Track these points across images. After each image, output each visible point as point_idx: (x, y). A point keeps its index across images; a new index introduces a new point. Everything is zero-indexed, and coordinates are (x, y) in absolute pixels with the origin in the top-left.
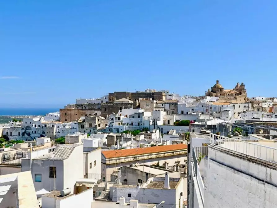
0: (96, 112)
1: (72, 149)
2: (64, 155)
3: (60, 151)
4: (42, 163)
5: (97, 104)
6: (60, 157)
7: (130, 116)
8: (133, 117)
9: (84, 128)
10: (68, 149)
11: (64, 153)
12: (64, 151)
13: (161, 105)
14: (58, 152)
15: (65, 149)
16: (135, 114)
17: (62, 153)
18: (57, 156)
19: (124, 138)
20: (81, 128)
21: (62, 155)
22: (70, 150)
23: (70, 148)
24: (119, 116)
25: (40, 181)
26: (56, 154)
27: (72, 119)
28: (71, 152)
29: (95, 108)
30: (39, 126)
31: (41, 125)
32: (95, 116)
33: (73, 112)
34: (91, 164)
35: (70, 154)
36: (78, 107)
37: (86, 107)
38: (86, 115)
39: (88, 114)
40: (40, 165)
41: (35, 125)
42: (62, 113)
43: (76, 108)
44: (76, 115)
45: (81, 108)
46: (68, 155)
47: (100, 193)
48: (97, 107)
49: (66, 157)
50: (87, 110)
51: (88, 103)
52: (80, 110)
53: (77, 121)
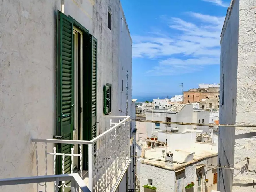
0: (216, 95)
1: (184, 106)
2: (177, 109)
3: (174, 107)
5: (218, 88)
6: (174, 111)
12: (177, 107)
17: (176, 109)
20: (201, 108)
25: (159, 129)
26: (172, 109)
27: (195, 101)
28: (183, 108)
29: (215, 91)
30: (166, 106)
31: (168, 105)
32: (215, 98)
33: (195, 95)
34: (199, 120)
35: (182, 110)
36: (200, 91)
37: (207, 90)
38: (207, 97)
39: (209, 97)
40: (159, 116)
41: (163, 105)
42: (186, 96)
43: (198, 91)
44: (198, 97)
45: (203, 91)
46: (180, 110)
47: (204, 141)
48: (218, 91)
49: (178, 111)
50: (208, 93)
51: (209, 87)
52: (201, 93)
53: (198, 102)
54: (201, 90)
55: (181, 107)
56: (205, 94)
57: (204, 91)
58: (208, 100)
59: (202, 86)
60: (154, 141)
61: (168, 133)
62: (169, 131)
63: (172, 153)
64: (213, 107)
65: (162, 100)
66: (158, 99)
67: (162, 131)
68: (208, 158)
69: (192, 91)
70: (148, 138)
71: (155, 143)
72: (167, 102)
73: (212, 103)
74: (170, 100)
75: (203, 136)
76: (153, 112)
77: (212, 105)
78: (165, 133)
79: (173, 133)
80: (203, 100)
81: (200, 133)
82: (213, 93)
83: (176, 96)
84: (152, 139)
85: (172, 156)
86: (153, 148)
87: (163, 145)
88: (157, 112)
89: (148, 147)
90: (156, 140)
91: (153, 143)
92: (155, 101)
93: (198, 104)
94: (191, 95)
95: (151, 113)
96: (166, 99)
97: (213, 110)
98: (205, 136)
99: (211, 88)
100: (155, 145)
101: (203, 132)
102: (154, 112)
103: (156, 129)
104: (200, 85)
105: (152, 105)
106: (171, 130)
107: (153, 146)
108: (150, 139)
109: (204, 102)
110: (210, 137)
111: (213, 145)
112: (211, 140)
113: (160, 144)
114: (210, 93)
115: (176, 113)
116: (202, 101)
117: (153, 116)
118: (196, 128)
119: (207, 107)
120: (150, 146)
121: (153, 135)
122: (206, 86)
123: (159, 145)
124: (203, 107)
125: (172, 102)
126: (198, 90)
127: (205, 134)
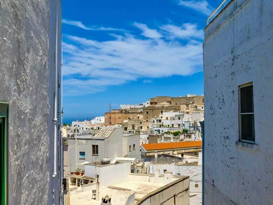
0: (138, 115)
1: (112, 130)
2: (105, 135)
3: (102, 132)
4: (85, 142)
5: (140, 108)
6: (102, 137)
7: (171, 118)
8: (174, 119)
9: (127, 130)
10: (109, 130)
11: (105, 133)
12: (105, 132)
13: (201, 108)
14: (100, 133)
15: (106, 130)
16: (176, 116)
17: (103, 134)
18: (99, 136)
19: (164, 137)
20: (124, 130)
21: (104, 135)
22: (111, 131)
23: (111, 129)
24: (160, 119)
25: (85, 159)
26: (99, 134)
27: (116, 122)
28: (112, 133)
29: (137, 112)
30: (86, 129)
31: (88, 127)
32: (137, 119)
33: (117, 116)
34: (130, 146)
35: (111, 135)
36: (122, 112)
37: (129, 111)
38: (129, 118)
39: (131, 118)
40: (84, 143)
41: (83, 128)
42: (107, 117)
43: (120, 112)
44: (120, 118)
45: (124, 112)
46: (108, 135)
47: (138, 171)
48: (139, 111)
49: (107, 137)
50: (130, 114)
51: (131, 108)
52: (123, 114)
53: (121, 124)
54: (123, 110)
55: (109, 131)
56: (128, 115)
57: (126, 111)
58: (131, 121)
59: (123, 107)
60: (80, 177)
61: (98, 165)
62: (98, 163)
63: (110, 197)
64: (136, 128)
65: (81, 122)
66: (77, 121)
67: (90, 163)
68: (151, 196)
69: (113, 112)
70: (72, 173)
71: (81, 180)
72: (88, 124)
73: (135, 125)
74: (90, 122)
75: (136, 165)
76: (76, 139)
77: (135, 126)
78: (94, 166)
79: (104, 165)
80: (126, 121)
81: (133, 161)
82: (135, 114)
83: (97, 118)
84: (78, 174)
85: (110, 202)
86: (79, 186)
87: (92, 182)
88: (82, 139)
89: (73, 184)
90: (82, 175)
91: (79, 180)
92: (74, 123)
93: (121, 125)
94: (113, 116)
95: (73, 140)
96: (86, 121)
97: (136, 131)
98: (138, 165)
99: (133, 108)
100: (81, 182)
101: (136, 160)
102: (78, 139)
103: (80, 159)
104: (121, 106)
105: (71, 128)
106: (102, 162)
107: (79, 184)
108: (75, 174)
109: (127, 123)
110: (144, 165)
111: (150, 176)
112: (146, 169)
113: (88, 181)
114: (132, 114)
115: (104, 140)
116: (124, 122)
117: (76, 143)
118: (126, 155)
119: (130, 128)
120: (75, 183)
121: (78, 169)
122: (128, 107)
123: (86, 182)
124: (126, 129)
125: (92, 124)
126: (119, 110)
127: (138, 162)
